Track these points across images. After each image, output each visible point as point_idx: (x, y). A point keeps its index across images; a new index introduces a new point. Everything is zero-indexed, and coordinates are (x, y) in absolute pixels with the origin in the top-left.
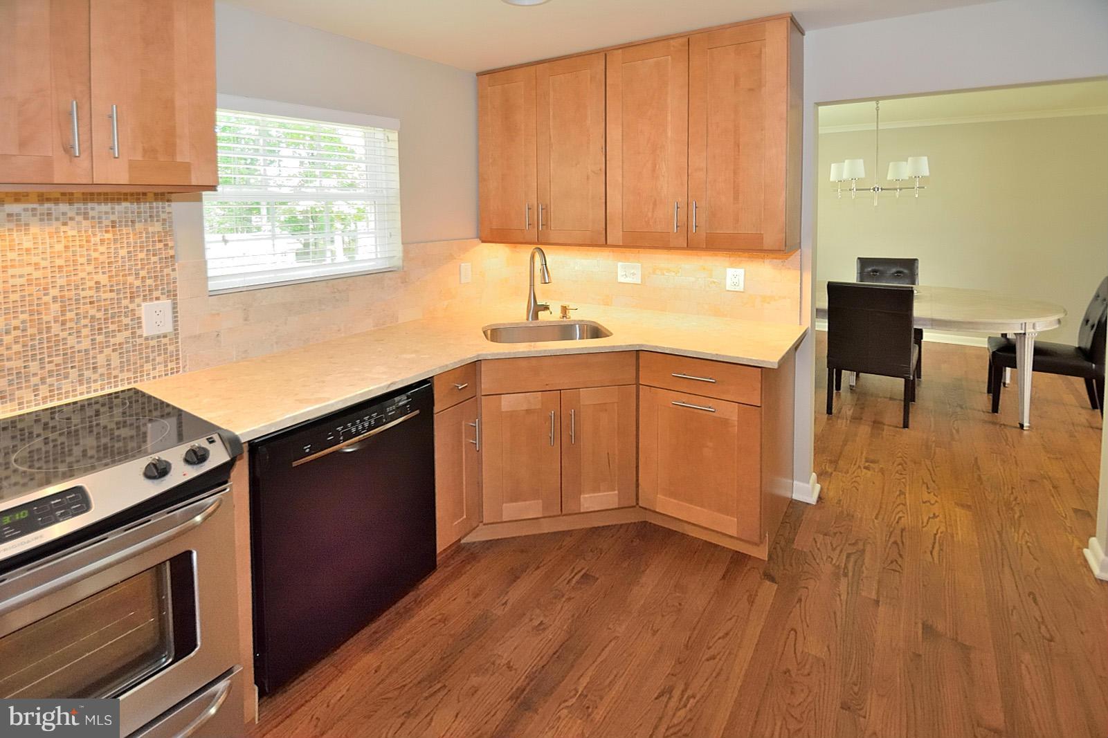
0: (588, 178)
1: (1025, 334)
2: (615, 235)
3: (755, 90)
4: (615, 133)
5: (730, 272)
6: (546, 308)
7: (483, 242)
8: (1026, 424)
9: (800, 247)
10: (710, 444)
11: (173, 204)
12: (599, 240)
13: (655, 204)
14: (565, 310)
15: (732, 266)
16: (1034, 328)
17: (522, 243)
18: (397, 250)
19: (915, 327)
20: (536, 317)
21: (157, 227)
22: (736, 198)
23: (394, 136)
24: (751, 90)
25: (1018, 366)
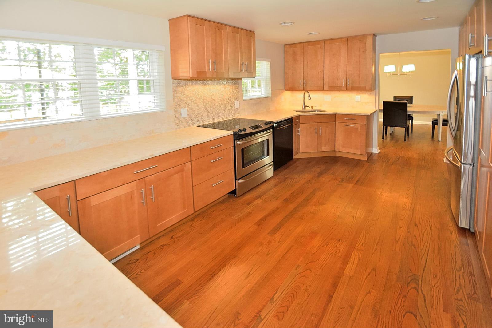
0: (319, 73)
1: (440, 115)
2: (326, 88)
3: (364, 52)
4: (327, 62)
5: (357, 96)
6: (307, 106)
7: (286, 90)
8: (440, 140)
9: (375, 90)
10: (353, 134)
11: (239, 80)
12: (321, 89)
13: (338, 79)
14: (312, 107)
15: (357, 95)
16: (443, 113)
17: (298, 90)
18: (270, 92)
19: (408, 113)
20: (305, 108)
21: (237, 86)
22: (359, 78)
23: (270, 63)
24: (363, 52)
25: (438, 125)
